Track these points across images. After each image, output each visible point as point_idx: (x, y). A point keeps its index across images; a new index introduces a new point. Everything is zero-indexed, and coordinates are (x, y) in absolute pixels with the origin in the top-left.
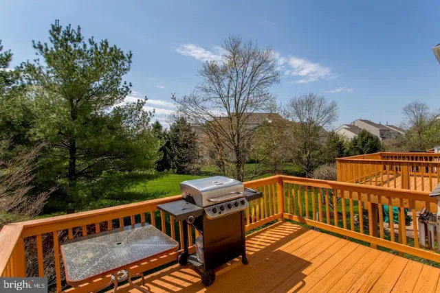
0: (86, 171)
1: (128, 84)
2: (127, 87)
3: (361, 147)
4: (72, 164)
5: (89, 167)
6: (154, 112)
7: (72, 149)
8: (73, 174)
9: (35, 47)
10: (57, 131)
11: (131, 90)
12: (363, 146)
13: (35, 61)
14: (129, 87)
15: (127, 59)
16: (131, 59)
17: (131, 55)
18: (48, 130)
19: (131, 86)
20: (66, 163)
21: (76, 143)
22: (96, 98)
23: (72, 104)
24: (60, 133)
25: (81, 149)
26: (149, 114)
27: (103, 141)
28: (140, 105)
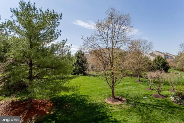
0: (38, 75)
1: (59, 31)
2: (59, 32)
3: (158, 63)
4: (31, 72)
5: (39, 74)
6: (71, 46)
7: (31, 64)
8: (31, 77)
9: (11, 11)
10: (22, 54)
11: (61, 34)
12: (159, 62)
13: (11, 17)
14: (60, 32)
15: (60, 17)
16: (62, 17)
17: (62, 15)
18: (17, 54)
19: (61, 32)
20: (28, 72)
21: (33, 61)
22: (42, 38)
23: (31, 41)
24: (24, 56)
25: (35, 64)
26: (69, 47)
27: (48, 60)
28: (64, 43)
